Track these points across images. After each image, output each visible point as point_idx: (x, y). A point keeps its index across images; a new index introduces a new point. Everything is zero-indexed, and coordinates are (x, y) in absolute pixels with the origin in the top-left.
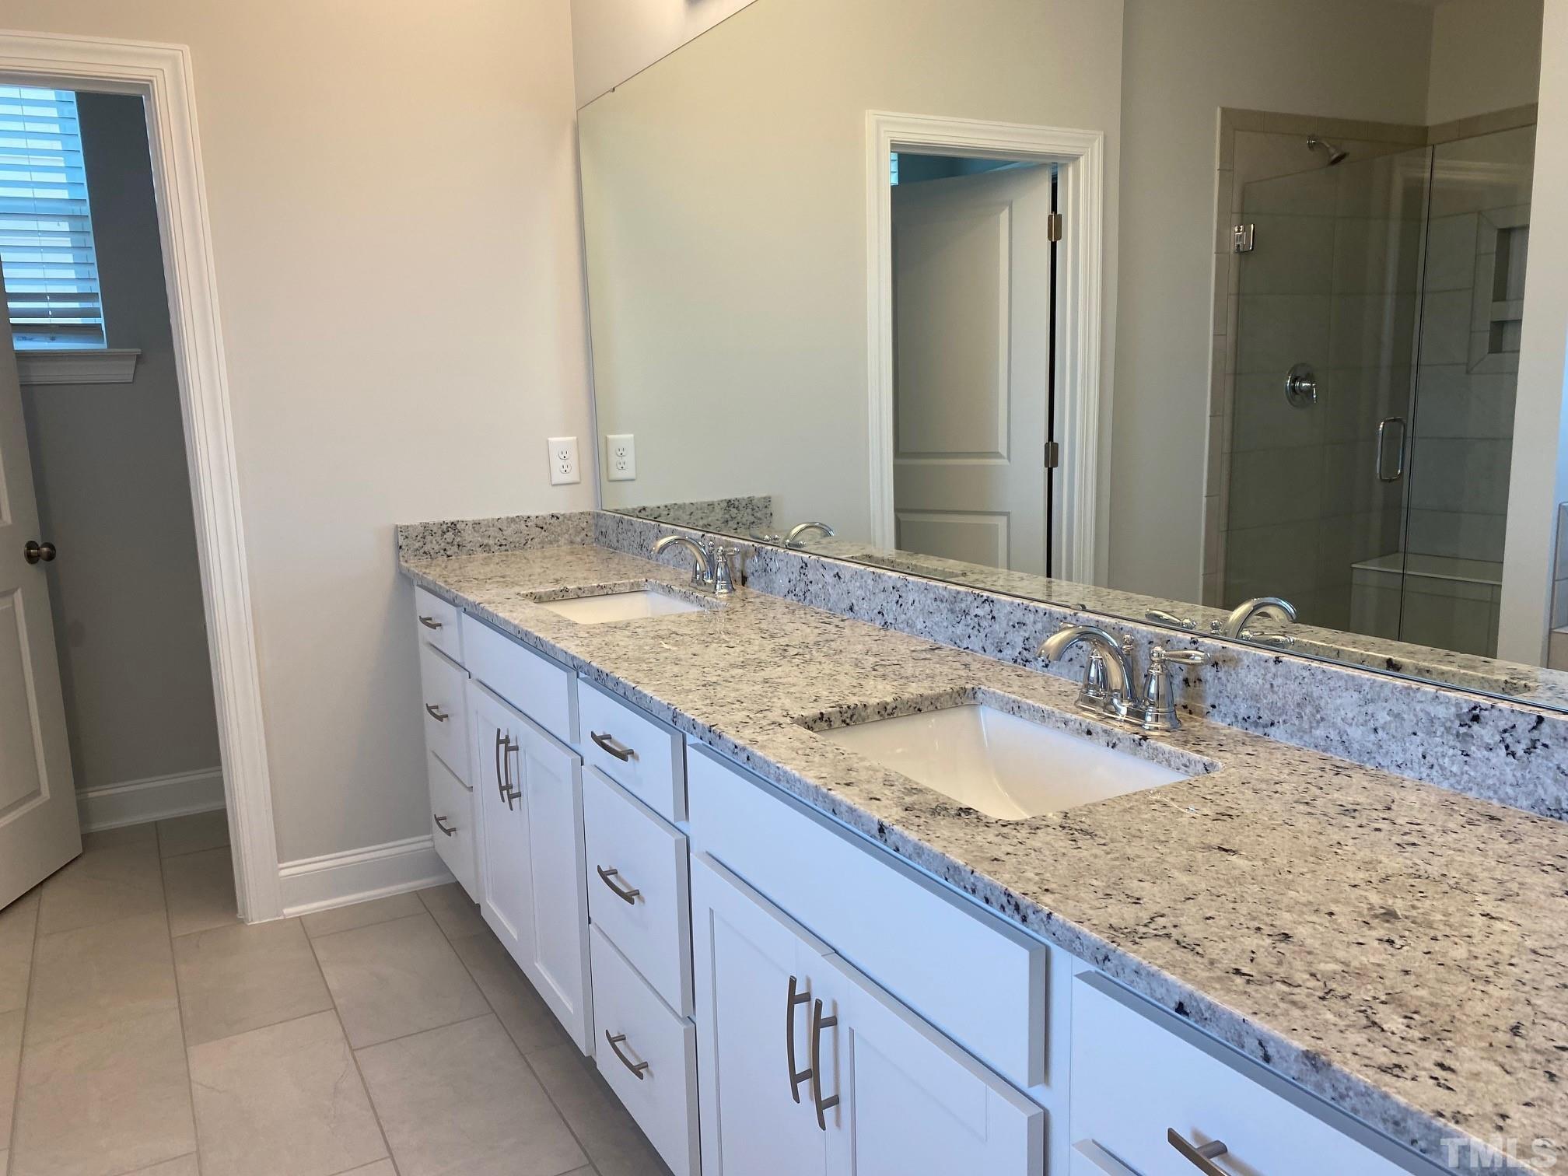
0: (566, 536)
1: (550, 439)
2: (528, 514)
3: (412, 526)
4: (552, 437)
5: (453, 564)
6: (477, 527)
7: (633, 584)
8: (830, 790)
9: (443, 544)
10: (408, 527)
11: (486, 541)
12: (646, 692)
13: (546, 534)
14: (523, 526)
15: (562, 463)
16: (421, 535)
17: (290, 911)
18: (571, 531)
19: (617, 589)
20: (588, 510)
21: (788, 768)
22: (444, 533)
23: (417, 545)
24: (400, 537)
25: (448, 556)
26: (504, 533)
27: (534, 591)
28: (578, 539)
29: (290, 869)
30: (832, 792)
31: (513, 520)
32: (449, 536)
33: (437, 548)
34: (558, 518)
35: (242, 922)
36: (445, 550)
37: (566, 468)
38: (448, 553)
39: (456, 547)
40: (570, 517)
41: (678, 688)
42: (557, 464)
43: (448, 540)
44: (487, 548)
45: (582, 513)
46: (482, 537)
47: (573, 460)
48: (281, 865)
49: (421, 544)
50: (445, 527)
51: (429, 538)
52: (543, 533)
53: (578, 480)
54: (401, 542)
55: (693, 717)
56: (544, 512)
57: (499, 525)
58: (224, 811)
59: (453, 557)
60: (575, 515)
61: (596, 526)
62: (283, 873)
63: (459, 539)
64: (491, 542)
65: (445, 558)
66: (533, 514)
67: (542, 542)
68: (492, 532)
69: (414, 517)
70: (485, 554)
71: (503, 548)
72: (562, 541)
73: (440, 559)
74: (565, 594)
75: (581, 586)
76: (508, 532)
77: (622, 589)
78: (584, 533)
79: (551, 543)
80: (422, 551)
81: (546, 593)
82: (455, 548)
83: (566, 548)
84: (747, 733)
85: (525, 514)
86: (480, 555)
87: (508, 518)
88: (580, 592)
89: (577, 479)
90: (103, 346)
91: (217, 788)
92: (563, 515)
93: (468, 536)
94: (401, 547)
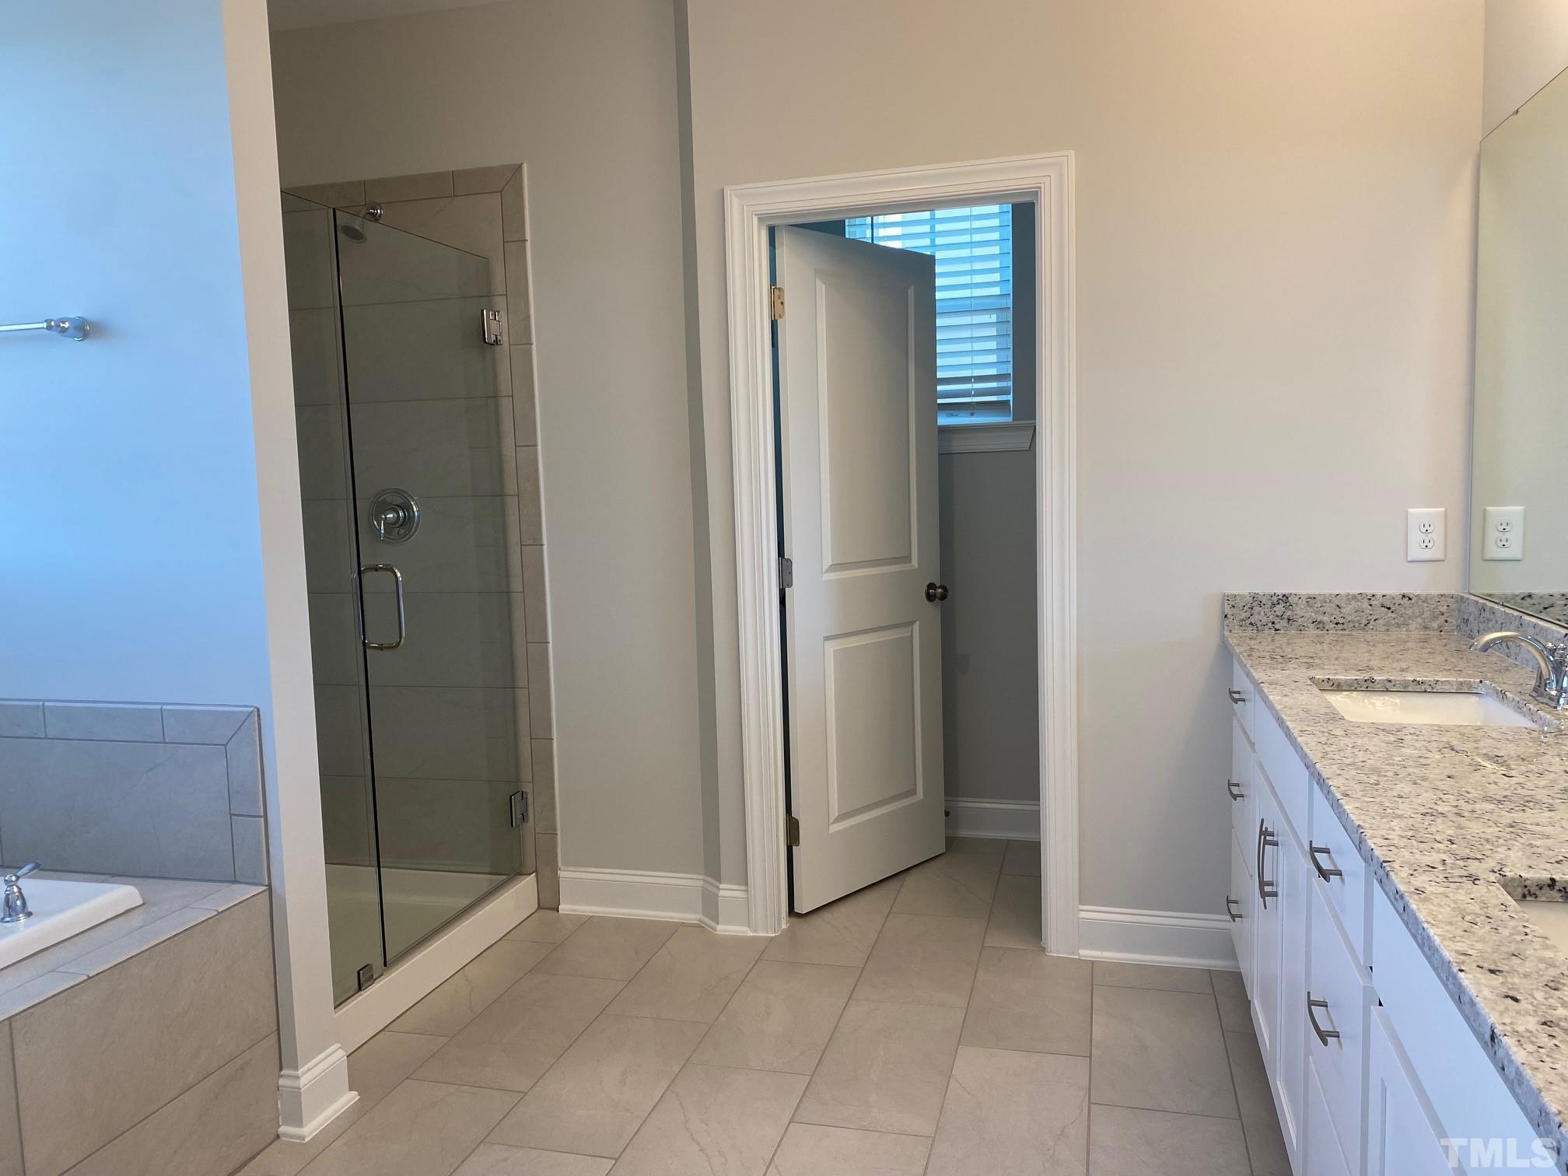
0: (1419, 620)
1: (1409, 510)
2: (1373, 592)
3: (1239, 595)
4: (1410, 508)
5: (1280, 639)
6: (1313, 601)
7: (1461, 684)
8: (1461, 971)
9: (1271, 617)
10: (1235, 596)
11: (1320, 618)
12: (1346, 807)
13: (1394, 615)
14: (1366, 604)
15: (1423, 536)
16: (1249, 605)
17: (1086, 953)
18: (1426, 615)
19: (1438, 688)
20: (1453, 592)
21: (1432, 932)
22: (1274, 605)
23: (1244, 615)
24: (1226, 605)
25: (1276, 630)
26: (1343, 610)
27: (1331, 677)
28: (1435, 625)
29: (1091, 913)
30: (1461, 975)
31: (1354, 597)
32: (1279, 609)
33: (1265, 620)
34: (1410, 599)
35: (1044, 950)
36: (1273, 623)
37: (1427, 543)
38: (1276, 627)
39: (1286, 621)
40: (1426, 600)
41: (1389, 811)
42: (1416, 537)
43: (1279, 614)
44: (1321, 626)
45: (1442, 595)
46: (1316, 612)
47: (1437, 535)
48: (1082, 907)
49: (1248, 614)
50: (1275, 599)
51: (1257, 609)
52: (1390, 614)
53: (1442, 557)
54: (1228, 610)
55: (1373, 846)
56: (1393, 590)
57: (1337, 602)
58: (1038, 844)
59: (1282, 632)
60: (1434, 596)
61: (1459, 610)
62: (1083, 915)
63: (1289, 613)
64: (1326, 619)
65: (1273, 631)
66: (1379, 592)
67: (1387, 624)
68: (1328, 608)
69: (1243, 588)
70: (1318, 632)
71: (1340, 627)
72: (1413, 625)
73: (1267, 632)
74: (1371, 685)
75: (1391, 678)
76: (1346, 610)
77: (1447, 688)
78: (1442, 619)
79: (1398, 625)
80: (1248, 622)
81: (1346, 680)
82: (1284, 623)
83: (1416, 634)
84: (1421, 880)
85: (1370, 592)
86: (1312, 632)
87: (1348, 595)
88: (1389, 685)
89: (1440, 556)
90: (1008, 419)
91: (1034, 821)
92: (1416, 596)
93: (1300, 611)
94: (1226, 616)
